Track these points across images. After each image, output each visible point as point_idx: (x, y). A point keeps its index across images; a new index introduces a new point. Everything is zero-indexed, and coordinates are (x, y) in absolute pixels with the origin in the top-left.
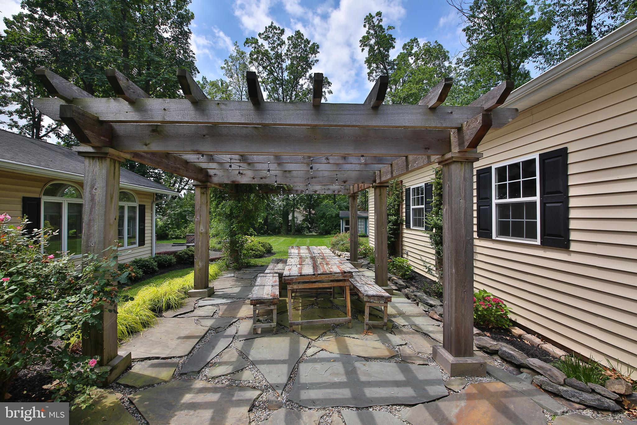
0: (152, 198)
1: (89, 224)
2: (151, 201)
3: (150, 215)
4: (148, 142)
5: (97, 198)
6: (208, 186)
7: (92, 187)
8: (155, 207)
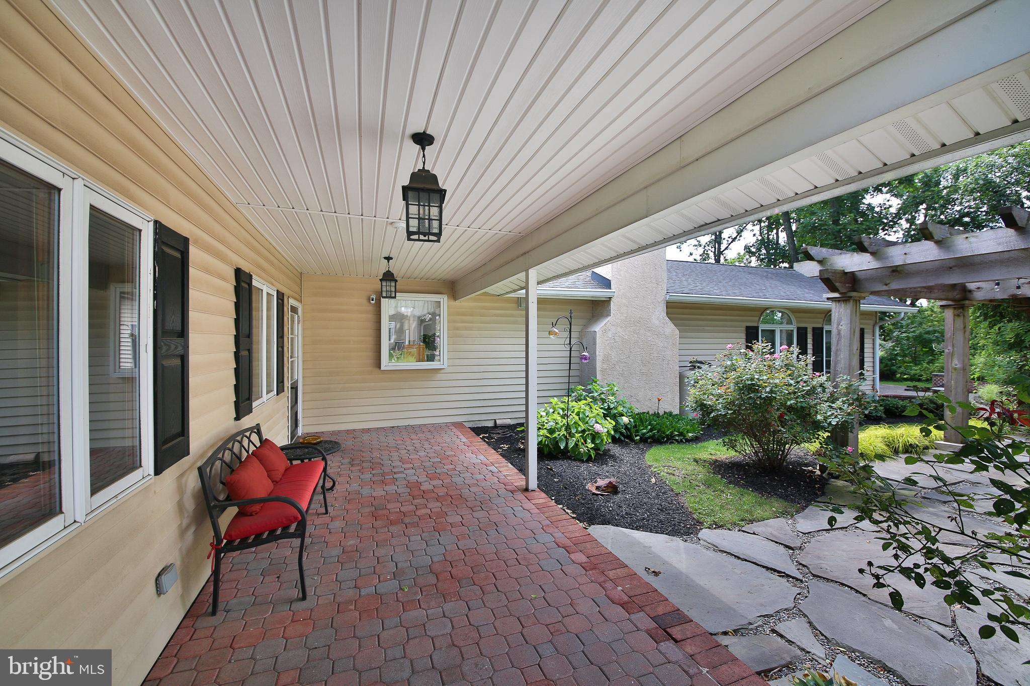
0: (874, 318)
1: (836, 354)
2: (872, 322)
3: (872, 342)
4: (888, 282)
5: (842, 333)
6: (966, 305)
7: (838, 324)
8: (877, 333)
